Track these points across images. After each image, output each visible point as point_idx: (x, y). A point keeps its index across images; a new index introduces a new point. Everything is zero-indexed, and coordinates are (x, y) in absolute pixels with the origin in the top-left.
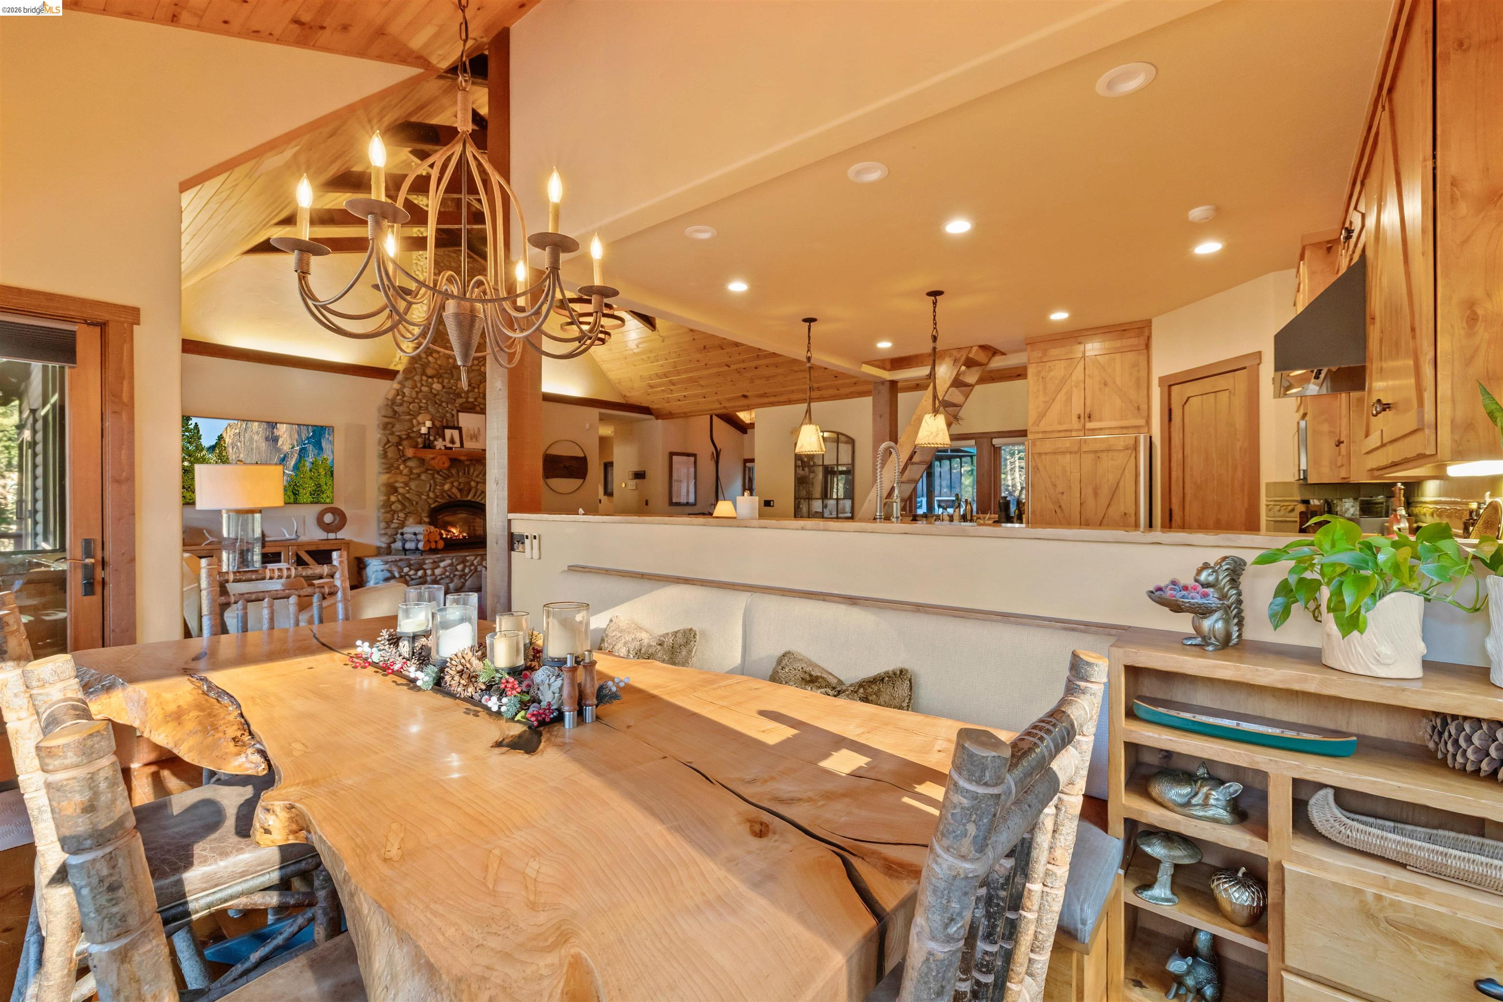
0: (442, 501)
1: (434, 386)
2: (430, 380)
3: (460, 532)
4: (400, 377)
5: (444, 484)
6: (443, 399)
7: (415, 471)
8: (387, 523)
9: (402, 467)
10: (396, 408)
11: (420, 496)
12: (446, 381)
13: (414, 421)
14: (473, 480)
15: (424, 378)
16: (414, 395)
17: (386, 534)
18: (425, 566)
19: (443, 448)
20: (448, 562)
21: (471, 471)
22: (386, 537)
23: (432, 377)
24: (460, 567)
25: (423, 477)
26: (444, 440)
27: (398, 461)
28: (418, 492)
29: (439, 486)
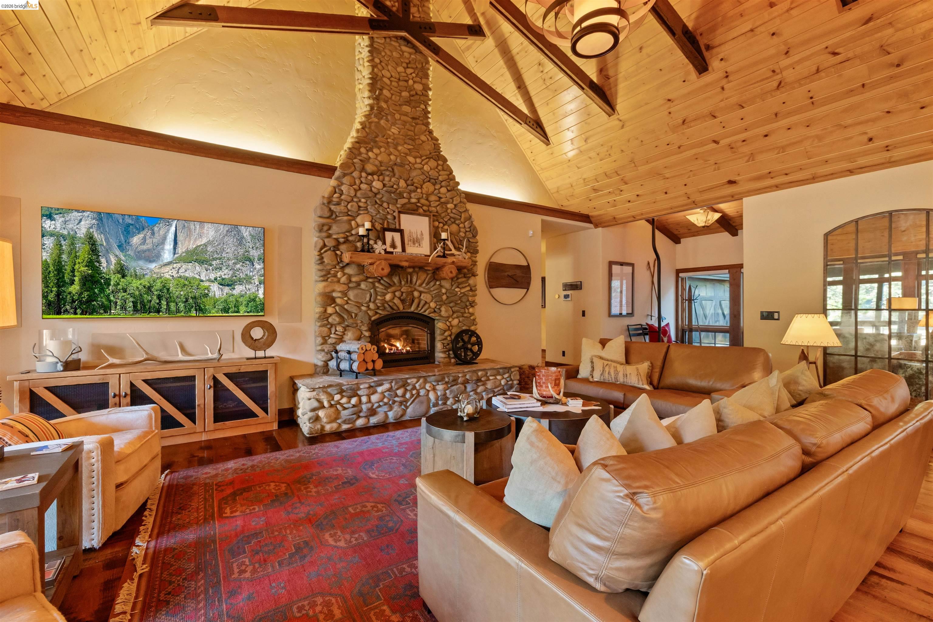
0: (384, 313)
1: (374, 184)
2: (370, 177)
3: (404, 346)
4: (337, 173)
5: (384, 295)
6: (384, 199)
7: (354, 279)
8: (324, 338)
9: (339, 275)
10: (333, 207)
11: (359, 307)
12: (387, 179)
13: (353, 223)
14: (415, 290)
15: (364, 174)
16: (352, 193)
17: (323, 350)
18: (359, 393)
19: (383, 252)
20: (386, 386)
21: (414, 280)
22: (323, 353)
23: (372, 174)
24: (400, 392)
25: (363, 286)
26: (384, 243)
27: (335, 268)
28: (357, 302)
29: (380, 296)
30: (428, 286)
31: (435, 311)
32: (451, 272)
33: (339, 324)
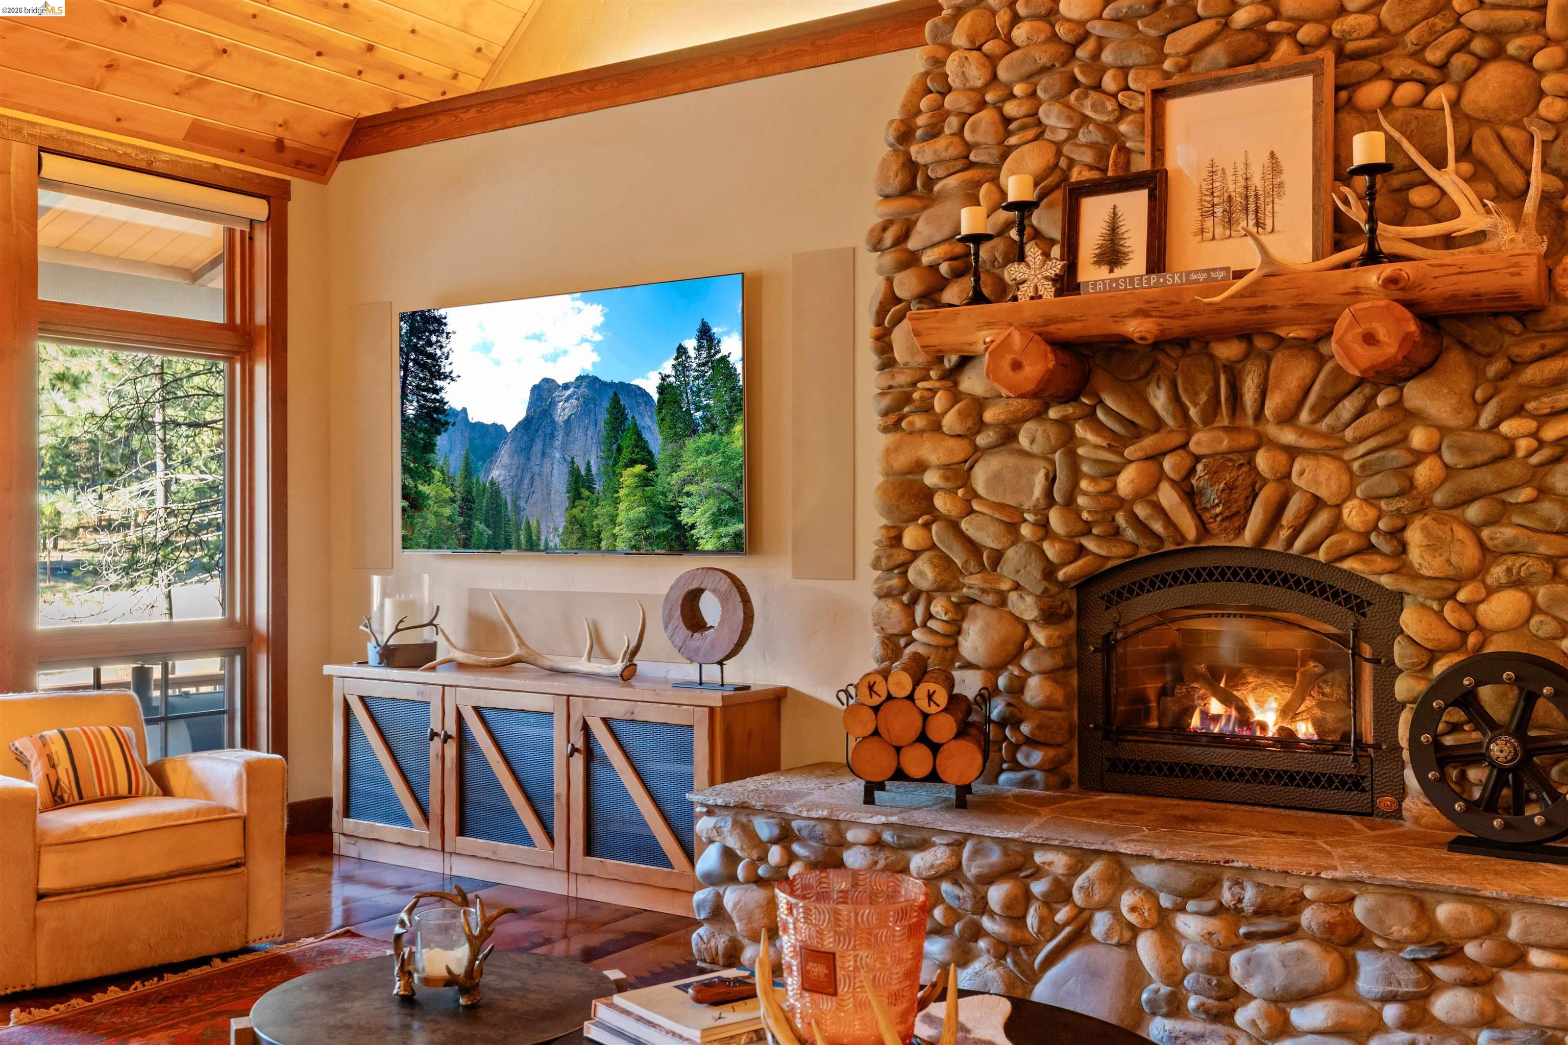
0: (1116, 553)
3: (1288, 711)
5: (1114, 472)
8: (889, 636)
9: (939, 402)
11: (1012, 528)
14: (1264, 440)
19: (1048, 291)
21: (1250, 394)
25: (1024, 440)
26: (1067, 249)
27: (927, 378)
28: (1001, 507)
29: (1093, 479)
30: (1328, 420)
31: (1371, 548)
32: (1370, 339)
33: (942, 588)
